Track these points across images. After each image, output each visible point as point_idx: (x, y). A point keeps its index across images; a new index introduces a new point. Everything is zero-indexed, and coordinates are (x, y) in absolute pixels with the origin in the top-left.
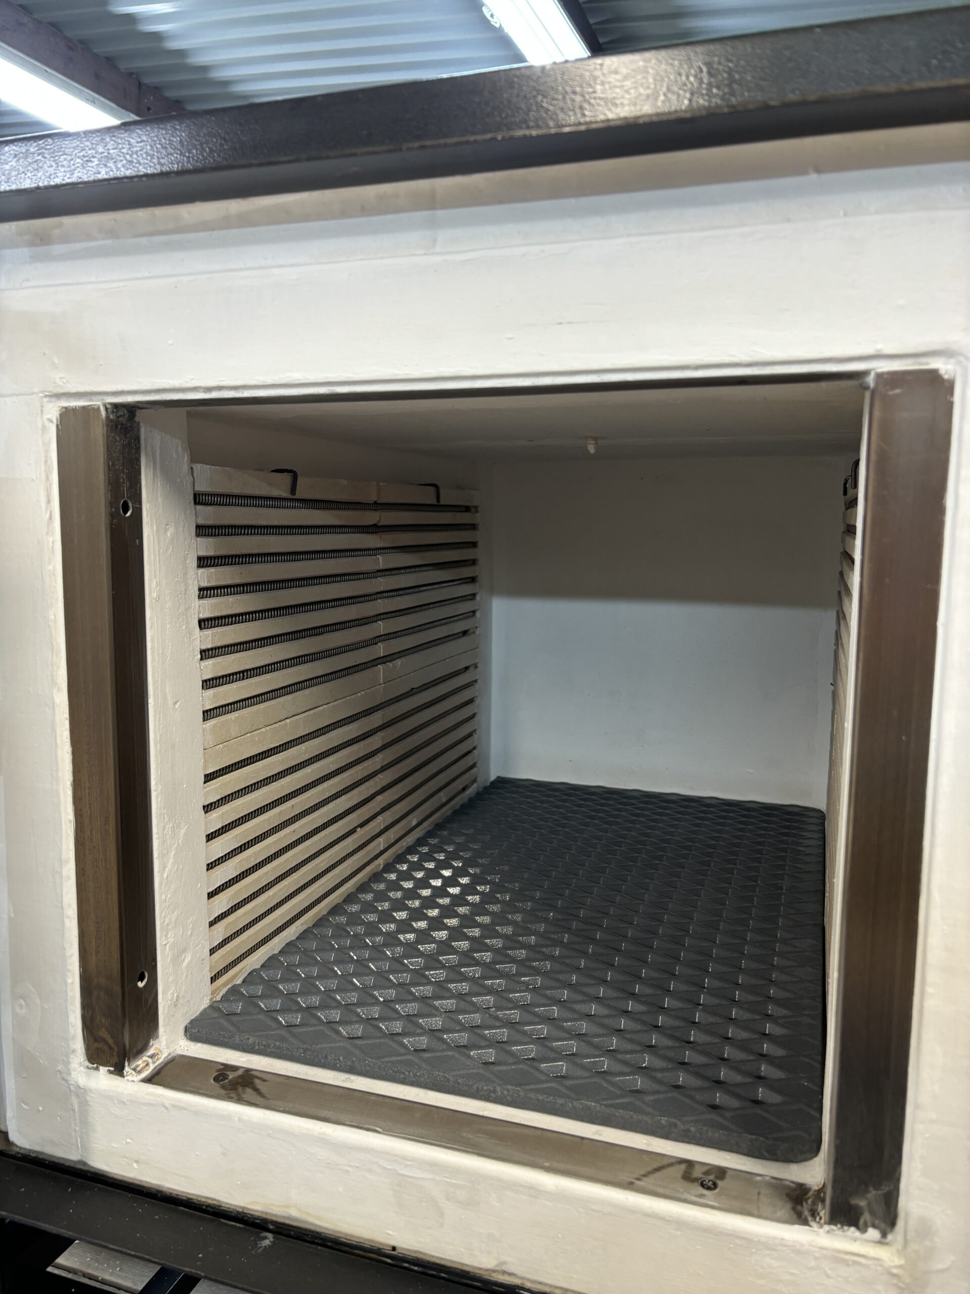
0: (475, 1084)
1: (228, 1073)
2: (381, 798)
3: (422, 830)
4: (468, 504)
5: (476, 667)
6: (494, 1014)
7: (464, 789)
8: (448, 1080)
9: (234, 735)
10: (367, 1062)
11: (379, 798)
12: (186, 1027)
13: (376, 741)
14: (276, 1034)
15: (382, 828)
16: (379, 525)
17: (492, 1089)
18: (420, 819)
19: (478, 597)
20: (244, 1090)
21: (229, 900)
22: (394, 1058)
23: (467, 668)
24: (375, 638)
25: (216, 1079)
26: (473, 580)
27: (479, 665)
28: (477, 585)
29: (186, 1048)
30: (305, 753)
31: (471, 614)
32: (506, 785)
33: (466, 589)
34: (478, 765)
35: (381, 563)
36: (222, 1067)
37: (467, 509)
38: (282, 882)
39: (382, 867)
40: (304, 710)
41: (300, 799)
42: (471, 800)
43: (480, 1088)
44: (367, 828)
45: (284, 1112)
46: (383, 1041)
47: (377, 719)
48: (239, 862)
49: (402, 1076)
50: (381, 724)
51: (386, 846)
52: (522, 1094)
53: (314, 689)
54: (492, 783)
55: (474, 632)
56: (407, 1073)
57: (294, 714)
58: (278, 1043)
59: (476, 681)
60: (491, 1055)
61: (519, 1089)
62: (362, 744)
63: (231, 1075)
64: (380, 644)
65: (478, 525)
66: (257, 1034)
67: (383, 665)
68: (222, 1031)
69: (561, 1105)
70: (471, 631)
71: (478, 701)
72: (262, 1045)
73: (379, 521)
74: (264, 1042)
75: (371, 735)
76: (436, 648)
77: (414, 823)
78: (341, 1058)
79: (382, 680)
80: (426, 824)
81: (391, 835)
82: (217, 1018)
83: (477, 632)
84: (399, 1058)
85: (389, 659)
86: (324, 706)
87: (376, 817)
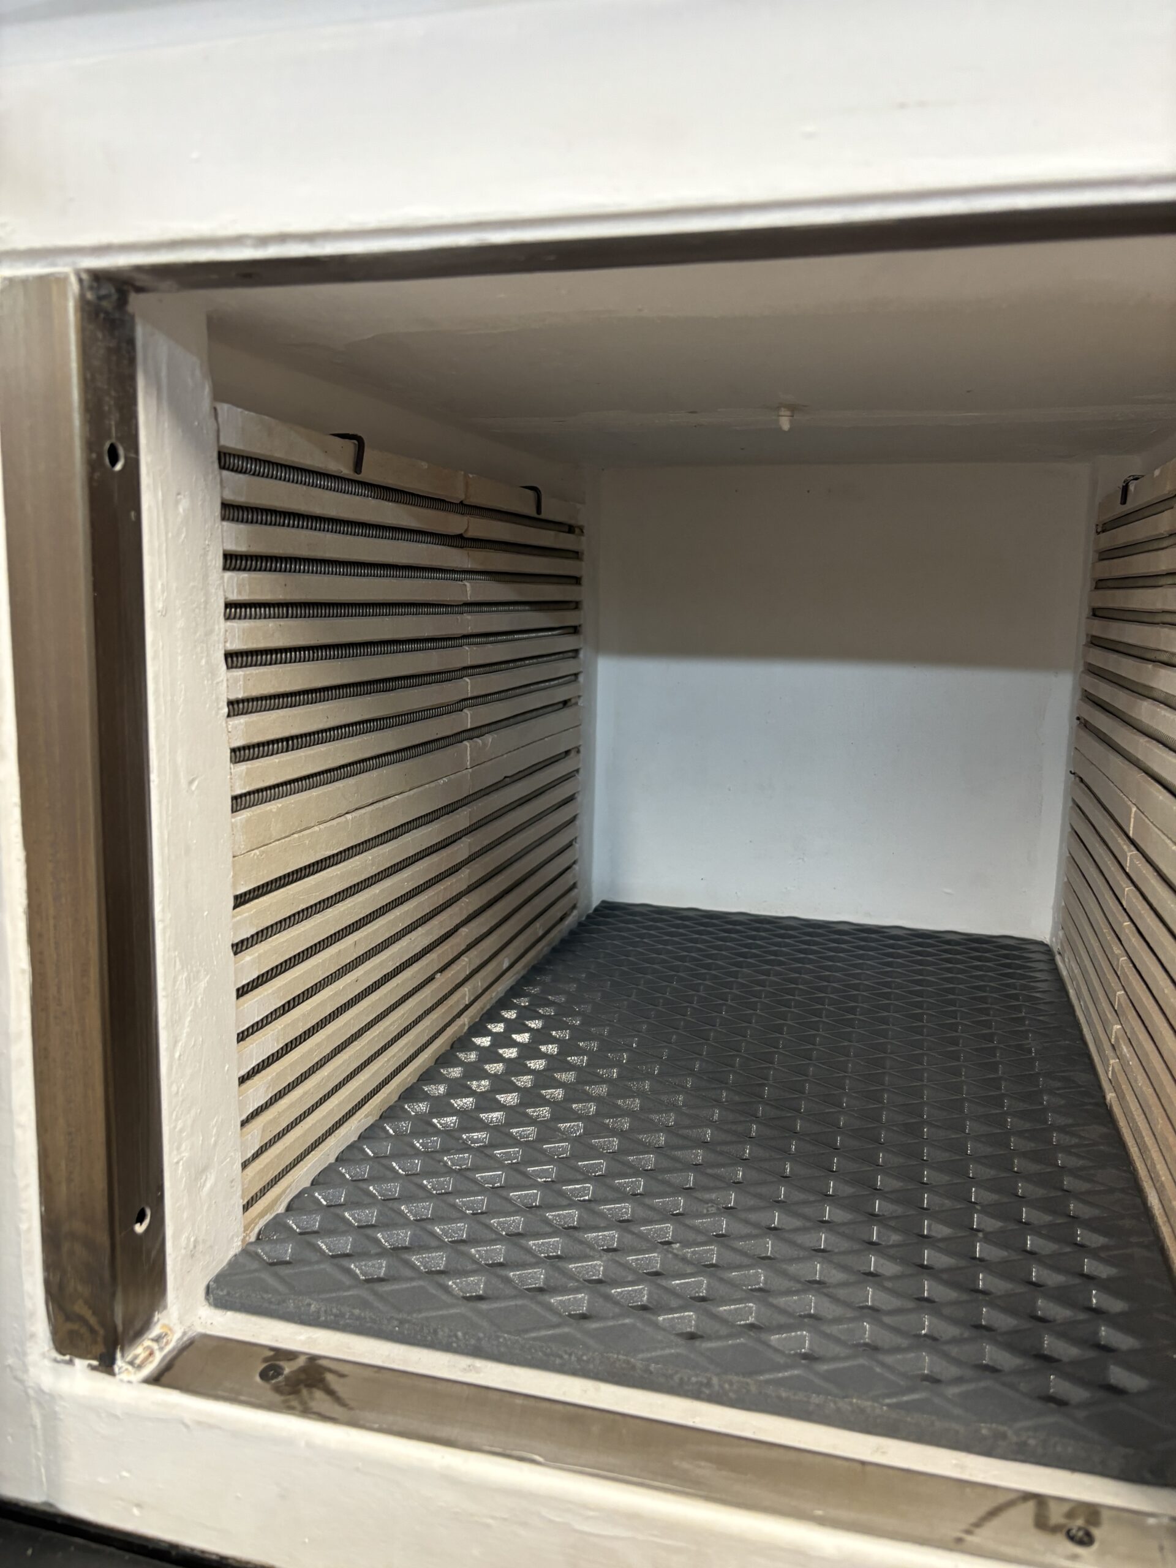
0: (677, 1372)
1: (282, 1363)
2: (467, 930)
3: (515, 974)
4: (572, 522)
5: (578, 752)
6: (680, 1253)
7: (562, 919)
8: (634, 1368)
9: (275, 836)
10: (501, 1340)
11: (464, 930)
12: (208, 1287)
13: (461, 850)
14: (351, 1296)
15: (468, 973)
16: (466, 536)
17: (705, 1381)
18: (513, 959)
19: (581, 655)
20: (311, 1393)
21: (268, 1088)
22: (543, 1333)
23: (567, 753)
24: (460, 701)
25: (264, 1375)
26: (575, 630)
27: (582, 749)
28: (582, 637)
29: (209, 1322)
30: (373, 864)
31: (573, 677)
32: (616, 912)
33: (567, 643)
34: (579, 885)
35: (469, 593)
36: (272, 1353)
37: (571, 529)
38: (339, 1055)
39: (466, 1028)
40: (371, 801)
41: (365, 933)
42: (572, 933)
43: (686, 1379)
44: (450, 973)
45: (380, 1430)
46: (520, 1302)
47: (462, 819)
48: (282, 1029)
49: (558, 1361)
50: (468, 825)
51: (472, 998)
52: (753, 1389)
53: (384, 771)
54: (596, 910)
55: (576, 704)
56: (566, 1357)
57: (357, 806)
58: (357, 1312)
59: (577, 771)
60: (690, 1321)
61: (749, 1380)
62: (444, 853)
63: (288, 1368)
64: (466, 711)
65: (583, 554)
66: (323, 1296)
67: (470, 741)
68: (267, 1292)
69: (818, 1405)
70: (573, 701)
71: (579, 798)
72: (332, 1314)
73: (466, 530)
74: (334, 1311)
75: (455, 841)
76: (533, 721)
77: (506, 965)
78: (460, 1334)
79: (468, 763)
80: (518, 966)
81: (479, 982)
82: (256, 1271)
83: (581, 703)
84: (550, 1332)
85: (476, 733)
86: (397, 797)
87: (459, 958)
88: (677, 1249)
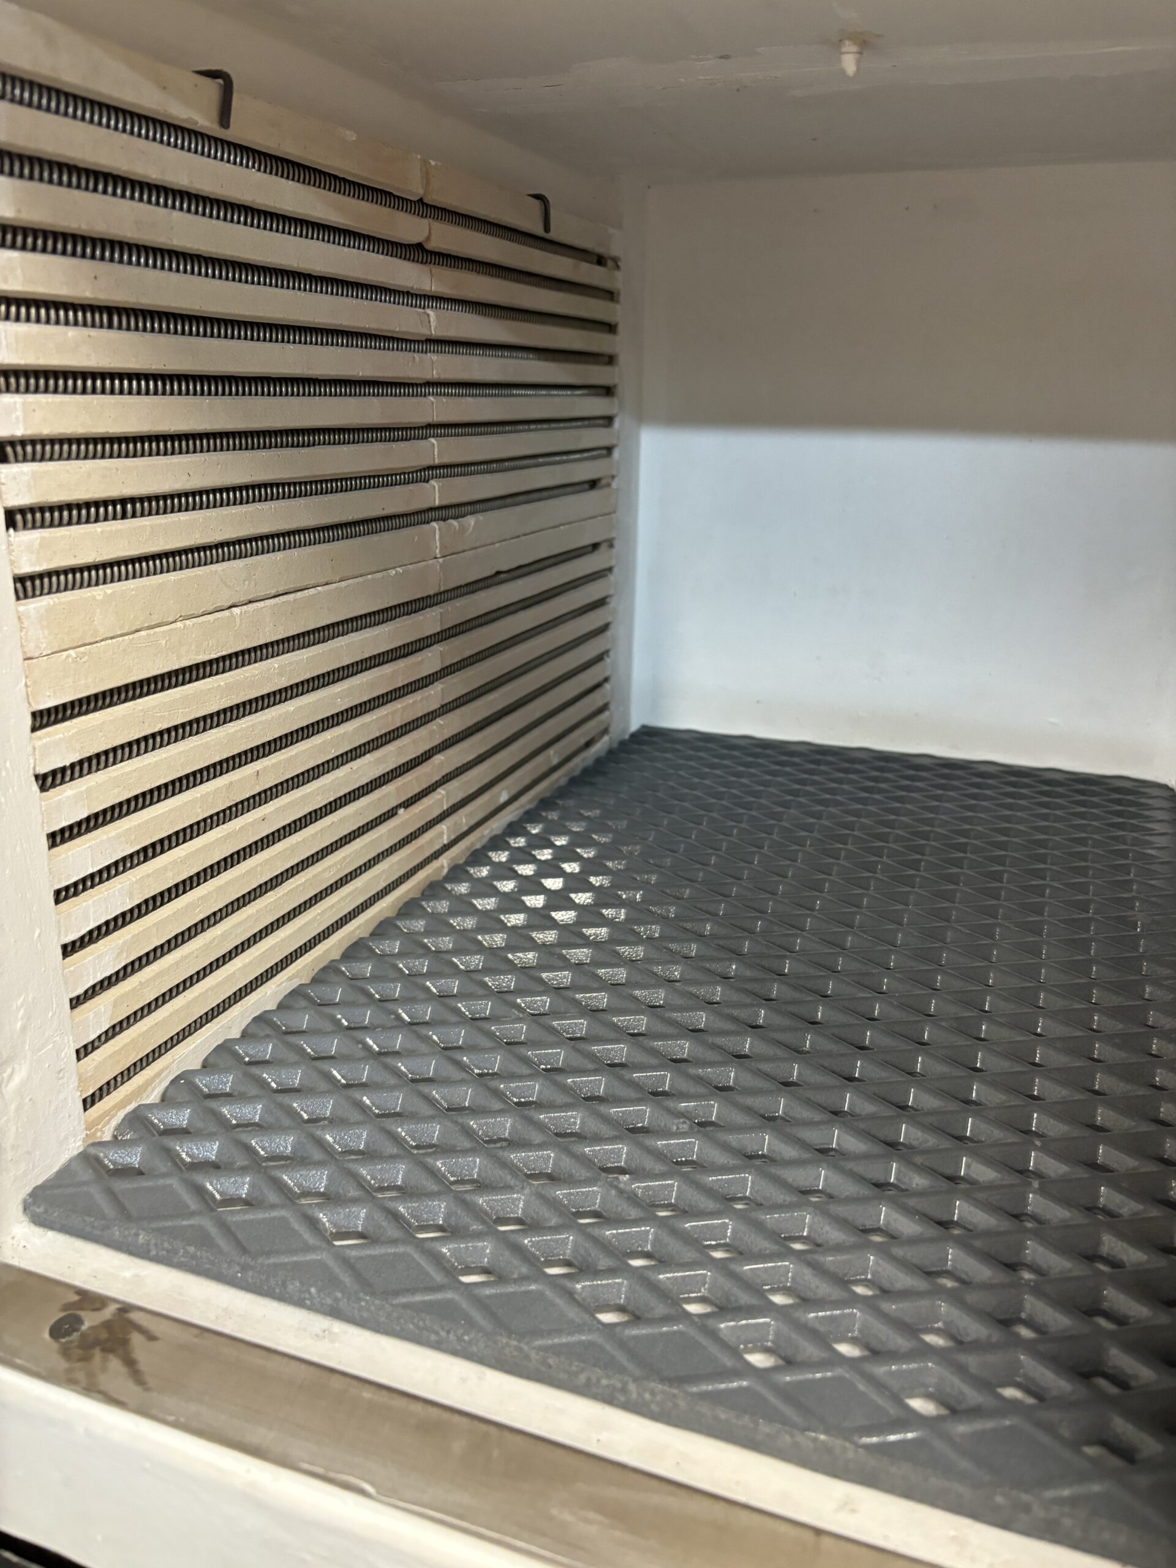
0: (582, 1370)
1: (82, 1314)
2: (443, 758)
3: (516, 810)
4: (600, 250)
5: (611, 546)
7: (588, 744)
8: (527, 1357)
9: (103, 632)
10: (363, 1304)
11: (439, 758)
12: (25, 1201)
13: (430, 660)
14: (191, 1226)
15: (445, 808)
16: (429, 246)
18: (514, 791)
19: (617, 424)
20: (105, 1360)
21: (119, 954)
22: (418, 1298)
23: (595, 546)
24: (424, 469)
25: (56, 1332)
26: (608, 391)
27: (616, 543)
28: (616, 400)
30: (281, 674)
31: (604, 452)
32: (655, 739)
33: (595, 406)
34: (612, 707)
35: (433, 324)
36: (76, 1298)
37: (600, 261)
38: (244, 909)
39: (445, 871)
40: (273, 592)
41: (274, 761)
42: (599, 761)
43: (594, 1379)
44: (417, 808)
46: (401, 1249)
47: (429, 622)
48: (137, 881)
50: (438, 629)
51: (453, 837)
53: (295, 552)
54: (633, 736)
55: (609, 485)
57: (250, 597)
58: (192, 1249)
59: (610, 569)
62: (401, 663)
63: (90, 1320)
64: (433, 482)
65: (619, 294)
66: (153, 1225)
67: (442, 523)
68: (89, 1215)
70: (603, 482)
71: (613, 603)
72: (163, 1249)
73: (428, 238)
74: (166, 1245)
75: (420, 650)
76: (542, 503)
77: (504, 797)
78: (313, 1290)
79: (438, 551)
80: (524, 799)
81: (463, 819)
83: (614, 485)
84: (428, 1297)
85: (452, 511)
86: (319, 588)
87: (434, 790)
88: (625, 1183)
